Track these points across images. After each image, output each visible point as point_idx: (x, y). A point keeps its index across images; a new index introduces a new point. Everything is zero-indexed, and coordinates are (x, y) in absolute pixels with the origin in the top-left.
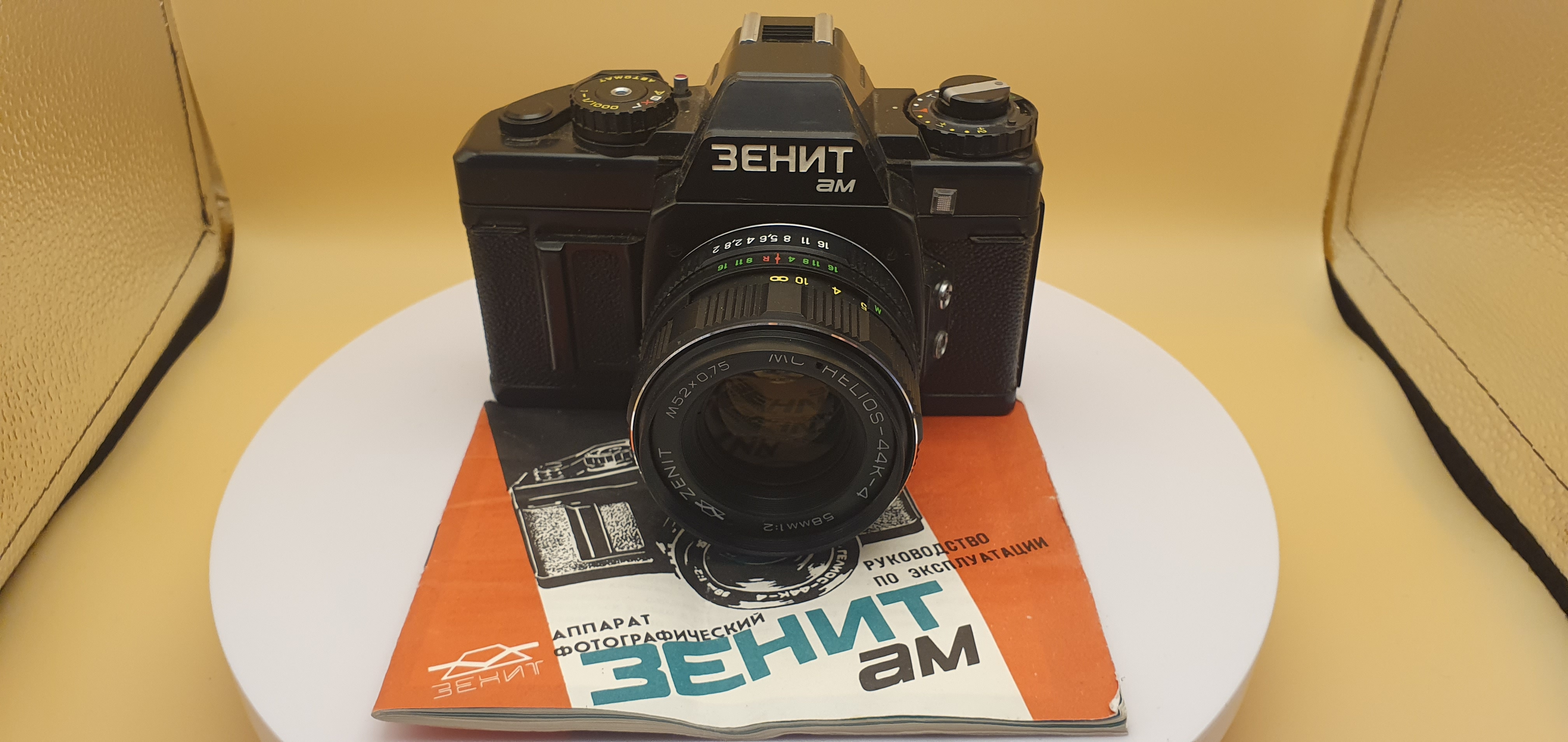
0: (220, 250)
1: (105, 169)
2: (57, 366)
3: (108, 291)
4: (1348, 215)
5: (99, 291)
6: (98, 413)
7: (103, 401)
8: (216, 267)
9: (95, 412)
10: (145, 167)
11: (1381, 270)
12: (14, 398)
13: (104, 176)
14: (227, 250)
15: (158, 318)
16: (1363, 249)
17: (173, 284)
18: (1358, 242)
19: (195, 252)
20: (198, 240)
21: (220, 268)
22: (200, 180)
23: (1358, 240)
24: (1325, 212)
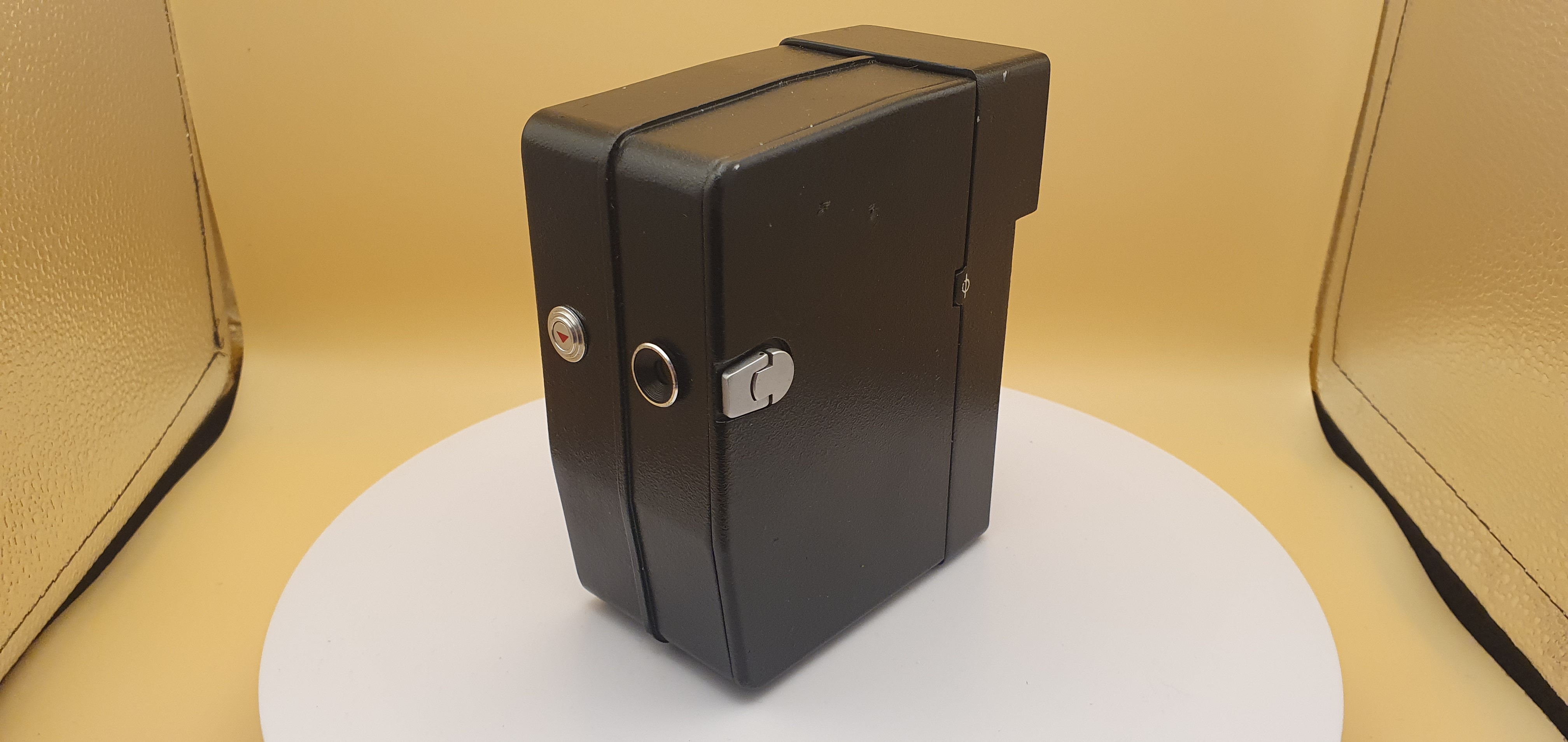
0: (230, 372)
1: (122, 287)
2: (62, 476)
3: (117, 404)
4: (1334, 348)
5: (108, 405)
6: (98, 524)
7: (105, 513)
8: (224, 390)
9: (96, 523)
10: (161, 288)
11: (1369, 401)
12: (17, 504)
13: (121, 295)
14: (236, 373)
15: (164, 434)
16: (1350, 380)
17: (181, 403)
18: (1345, 375)
19: (204, 372)
20: (209, 361)
21: (229, 388)
22: (214, 304)
23: (1344, 371)
24: (1312, 346)
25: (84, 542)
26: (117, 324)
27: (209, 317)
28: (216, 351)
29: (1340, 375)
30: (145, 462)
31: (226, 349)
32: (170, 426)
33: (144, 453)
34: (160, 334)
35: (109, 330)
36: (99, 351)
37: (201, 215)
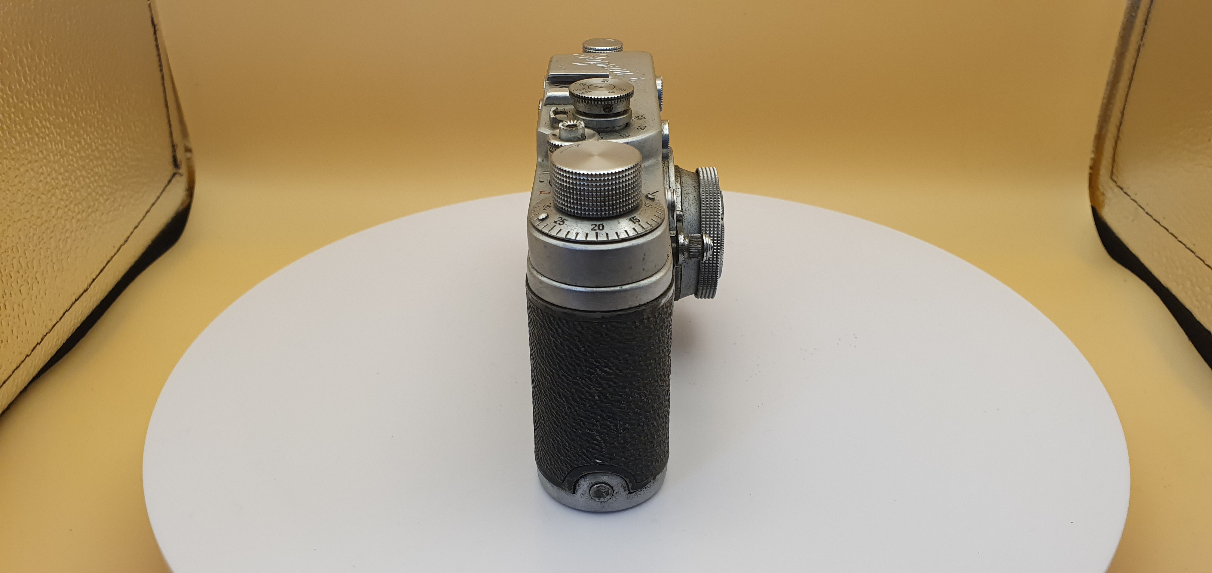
0: (187, 190)
4: (1113, 168)
6: (76, 300)
7: (82, 293)
8: (182, 204)
9: (74, 300)
10: (127, 112)
11: (1144, 209)
13: (93, 111)
15: (132, 233)
16: (1126, 193)
17: (145, 210)
18: (1123, 189)
19: (166, 186)
21: (186, 204)
22: (173, 130)
23: (1121, 186)
24: (1091, 168)
25: (64, 314)
26: (90, 137)
27: (168, 140)
28: (175, 171)
29: (1117, 190)
30: (115, 254)
31: (183, 170)
32: (136, 227)
33: (114, 247)
34: (127, 151)
35: (83, 141)
36: (76, 158)
37: (159, 55)
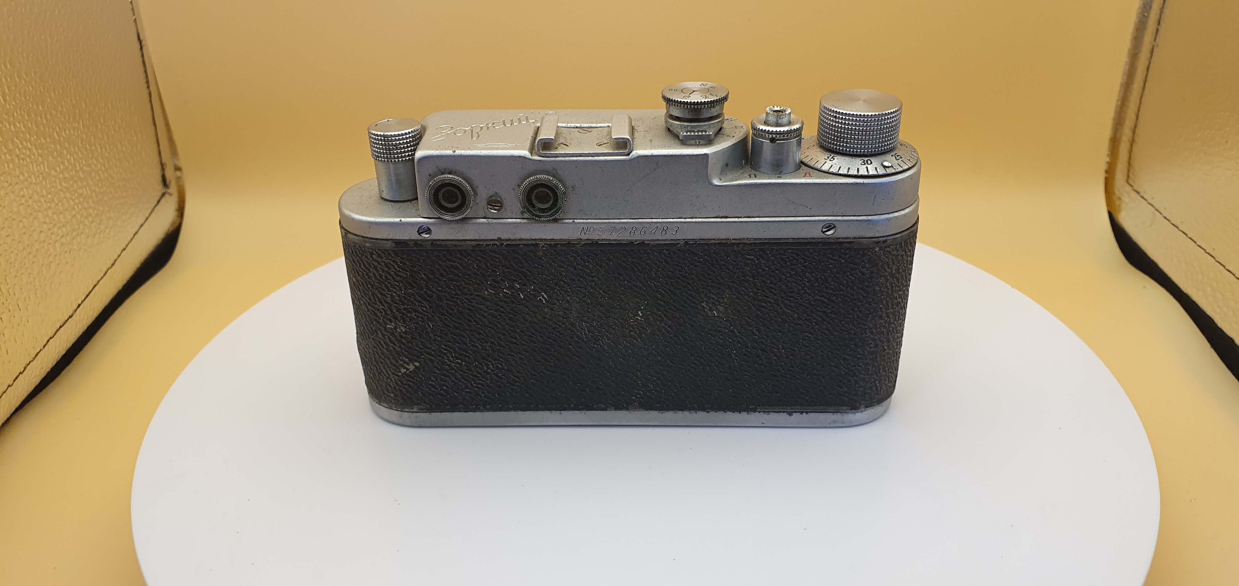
0: (175, 212)
1: (77, 125)
2: (27, 283)
3: (76, 227)
4: (1129, 171)
5: (68, 226)
7: (67, 318)
8: (173, 224)
9: (59, 327)
10: (113, 131)
11: (1161, 213)
13: (76, 131)
14: (180, 213)
15: (119, 256)
16: (1142, 197)
17: (134, 231)
18: (1139, 193)
19: (155, 207)
20: (158, 198)
21: (176, 225)
22: (161, 148)
23: (1138, 190)
24: (1107, 172)
25: (48, 341)
26: (74, 158)
27: (156, 160)
28: (164, 190)
29: (1134, 194)
30: (101, 279)
31: (173, 189)
32: (124, 249)
33: (100, 271)
34: (113, 171)
35: (66, 161)
36: (59, 179)
37: (146, 72)
